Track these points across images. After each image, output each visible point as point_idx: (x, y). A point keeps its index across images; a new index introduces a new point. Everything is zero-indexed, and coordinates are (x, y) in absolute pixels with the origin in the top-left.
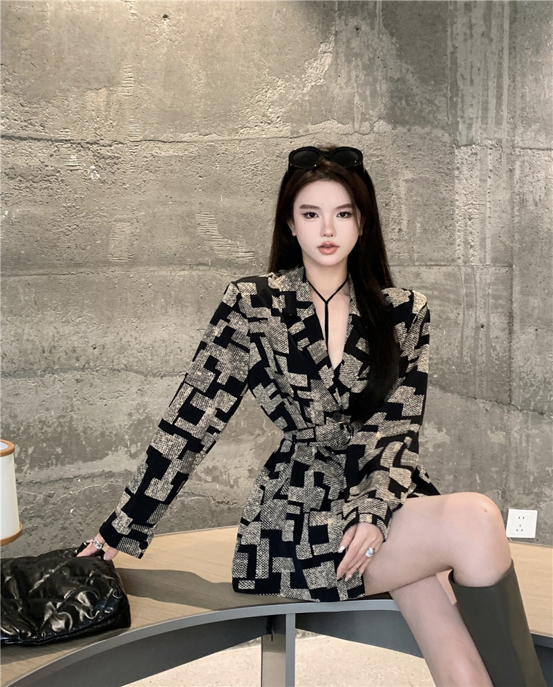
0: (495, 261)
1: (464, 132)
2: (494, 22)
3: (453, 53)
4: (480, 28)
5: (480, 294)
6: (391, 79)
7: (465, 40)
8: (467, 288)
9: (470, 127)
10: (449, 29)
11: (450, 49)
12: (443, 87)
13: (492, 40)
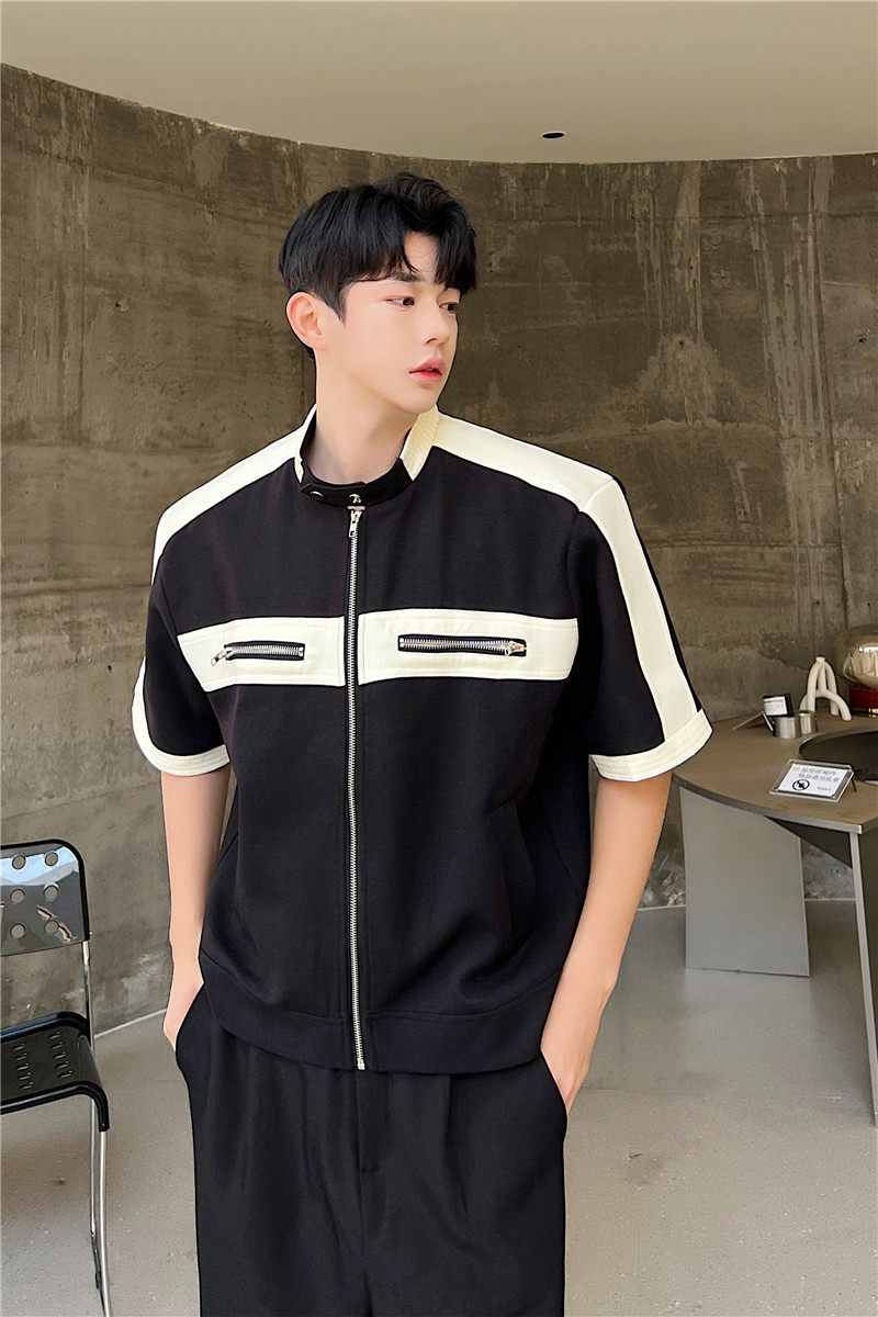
0: (825, 541)
1: (786, 428)
2: (803, 333)
3: (770, 360)
4: (791, 339)
5: (813, 572)
6: (716, 384)
7: (780, 349)
8: (801, 567)
9: (791, 422)
10: (765, 340)
11: (766, 357)
12: (763, 389)
13: (803, 348)
